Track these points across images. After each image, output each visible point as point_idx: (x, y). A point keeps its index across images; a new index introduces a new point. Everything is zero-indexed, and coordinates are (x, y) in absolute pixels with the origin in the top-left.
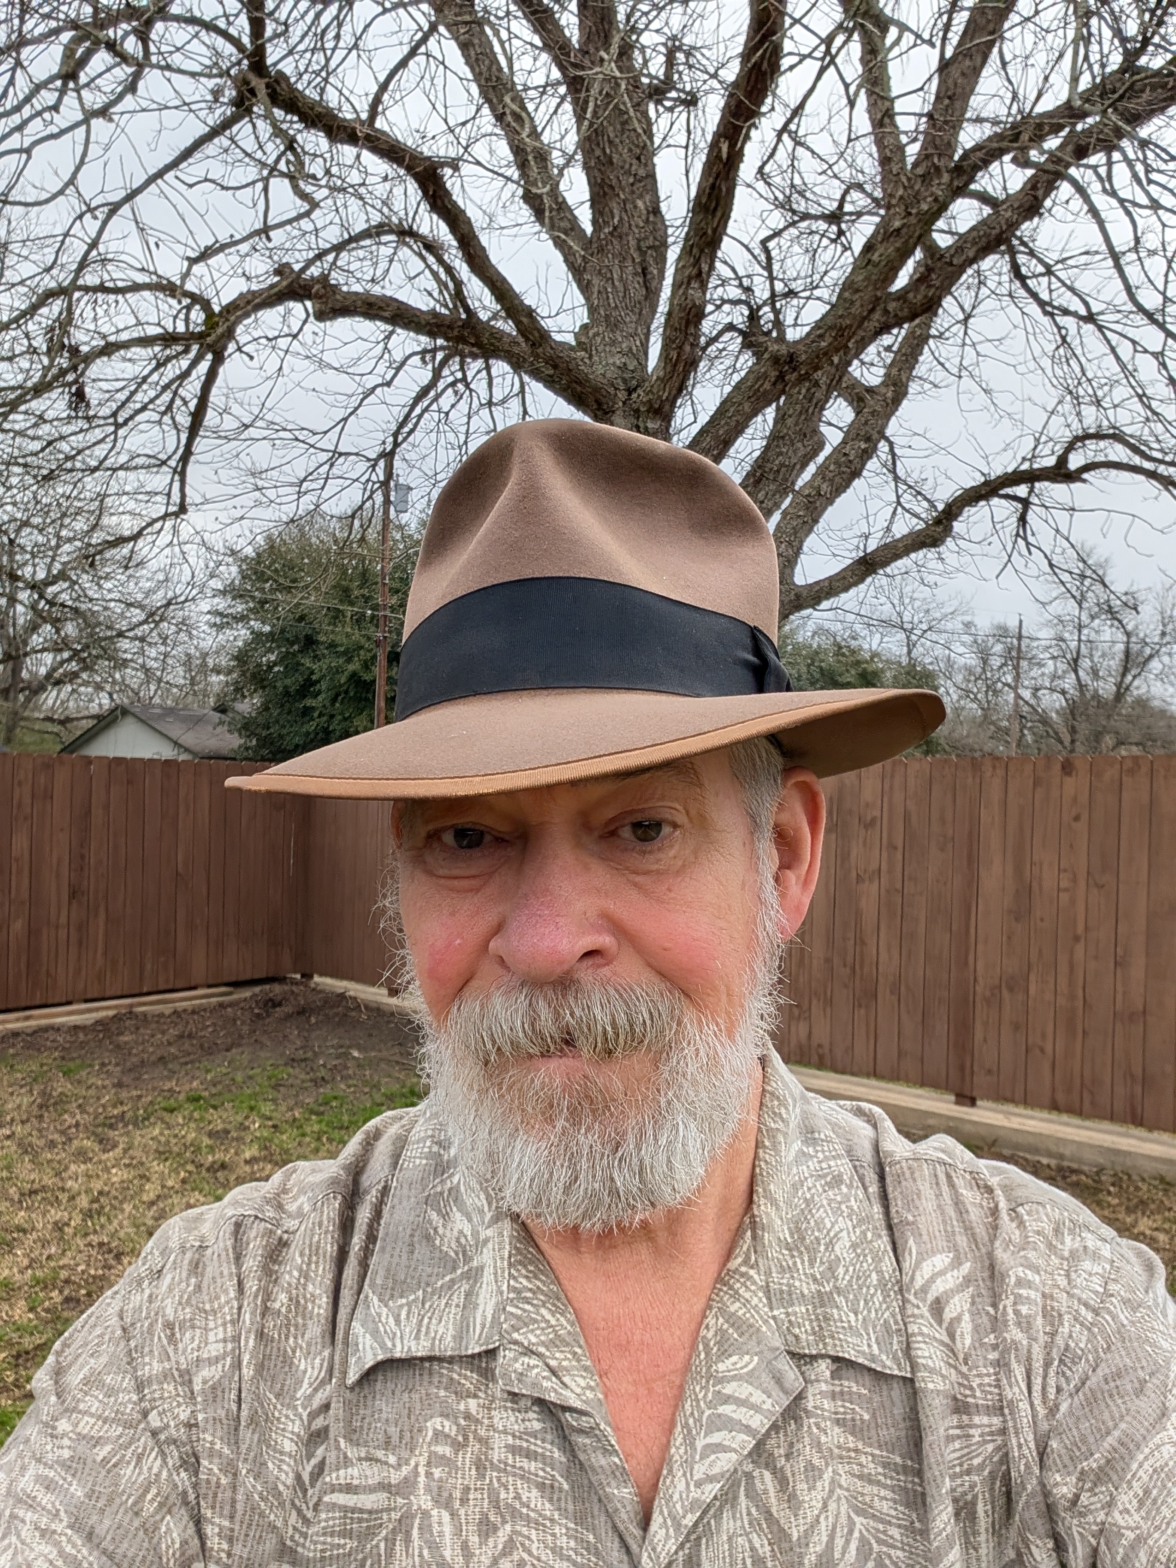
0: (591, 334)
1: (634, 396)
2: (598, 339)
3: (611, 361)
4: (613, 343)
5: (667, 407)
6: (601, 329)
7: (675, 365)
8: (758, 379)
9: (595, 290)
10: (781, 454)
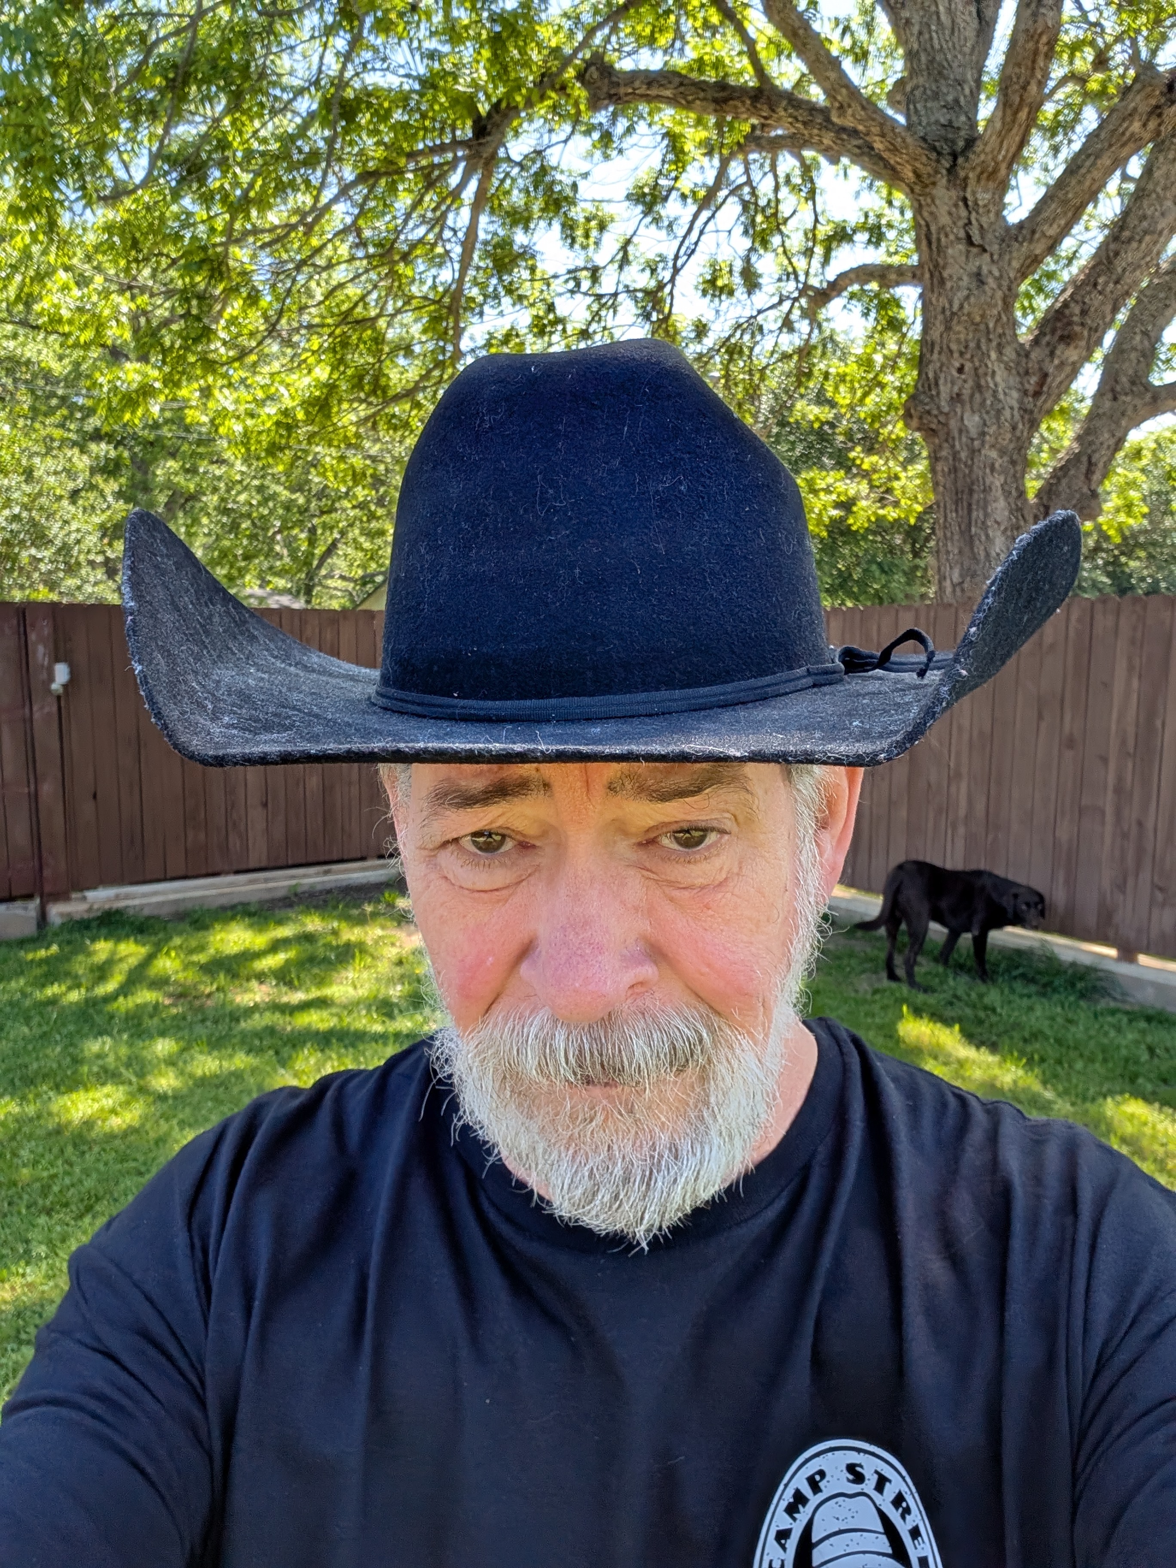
0: (908, 88)
1: (960, 160)
2: (917, 93)
3: (933, 119)
4: (936, 96)
5: (1003, 171)
6: (921, 80)
7: (1016, 113)
8: (1124, 120)
9: (916, 29)
10: (1145, 217)
